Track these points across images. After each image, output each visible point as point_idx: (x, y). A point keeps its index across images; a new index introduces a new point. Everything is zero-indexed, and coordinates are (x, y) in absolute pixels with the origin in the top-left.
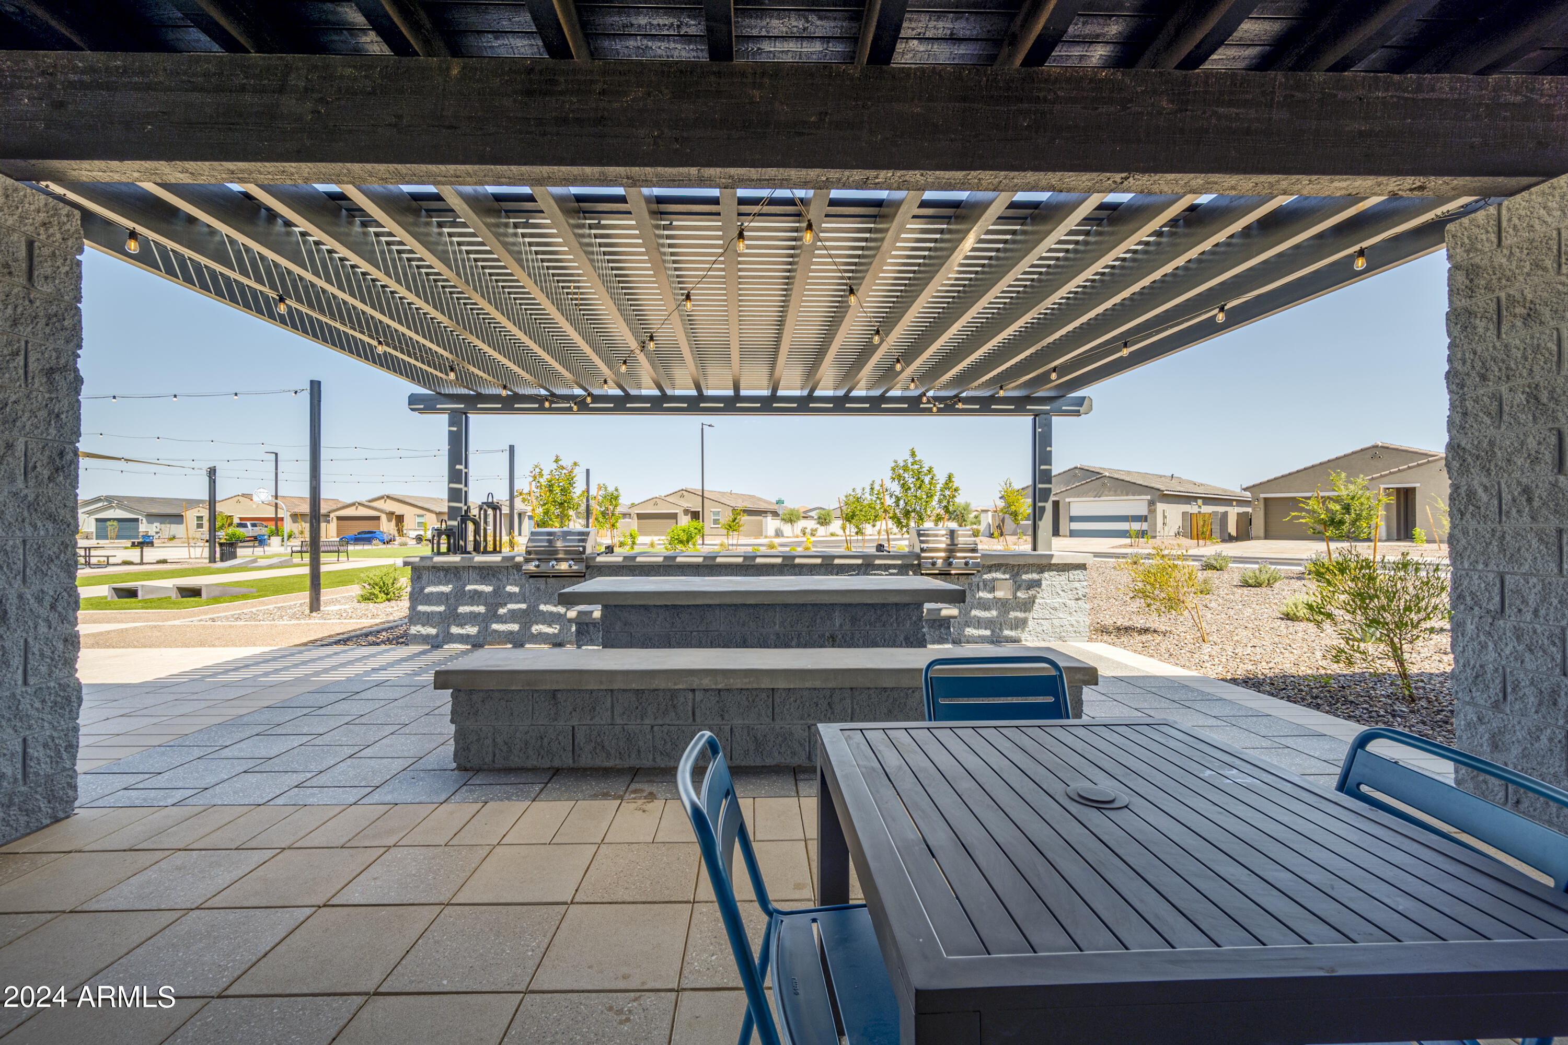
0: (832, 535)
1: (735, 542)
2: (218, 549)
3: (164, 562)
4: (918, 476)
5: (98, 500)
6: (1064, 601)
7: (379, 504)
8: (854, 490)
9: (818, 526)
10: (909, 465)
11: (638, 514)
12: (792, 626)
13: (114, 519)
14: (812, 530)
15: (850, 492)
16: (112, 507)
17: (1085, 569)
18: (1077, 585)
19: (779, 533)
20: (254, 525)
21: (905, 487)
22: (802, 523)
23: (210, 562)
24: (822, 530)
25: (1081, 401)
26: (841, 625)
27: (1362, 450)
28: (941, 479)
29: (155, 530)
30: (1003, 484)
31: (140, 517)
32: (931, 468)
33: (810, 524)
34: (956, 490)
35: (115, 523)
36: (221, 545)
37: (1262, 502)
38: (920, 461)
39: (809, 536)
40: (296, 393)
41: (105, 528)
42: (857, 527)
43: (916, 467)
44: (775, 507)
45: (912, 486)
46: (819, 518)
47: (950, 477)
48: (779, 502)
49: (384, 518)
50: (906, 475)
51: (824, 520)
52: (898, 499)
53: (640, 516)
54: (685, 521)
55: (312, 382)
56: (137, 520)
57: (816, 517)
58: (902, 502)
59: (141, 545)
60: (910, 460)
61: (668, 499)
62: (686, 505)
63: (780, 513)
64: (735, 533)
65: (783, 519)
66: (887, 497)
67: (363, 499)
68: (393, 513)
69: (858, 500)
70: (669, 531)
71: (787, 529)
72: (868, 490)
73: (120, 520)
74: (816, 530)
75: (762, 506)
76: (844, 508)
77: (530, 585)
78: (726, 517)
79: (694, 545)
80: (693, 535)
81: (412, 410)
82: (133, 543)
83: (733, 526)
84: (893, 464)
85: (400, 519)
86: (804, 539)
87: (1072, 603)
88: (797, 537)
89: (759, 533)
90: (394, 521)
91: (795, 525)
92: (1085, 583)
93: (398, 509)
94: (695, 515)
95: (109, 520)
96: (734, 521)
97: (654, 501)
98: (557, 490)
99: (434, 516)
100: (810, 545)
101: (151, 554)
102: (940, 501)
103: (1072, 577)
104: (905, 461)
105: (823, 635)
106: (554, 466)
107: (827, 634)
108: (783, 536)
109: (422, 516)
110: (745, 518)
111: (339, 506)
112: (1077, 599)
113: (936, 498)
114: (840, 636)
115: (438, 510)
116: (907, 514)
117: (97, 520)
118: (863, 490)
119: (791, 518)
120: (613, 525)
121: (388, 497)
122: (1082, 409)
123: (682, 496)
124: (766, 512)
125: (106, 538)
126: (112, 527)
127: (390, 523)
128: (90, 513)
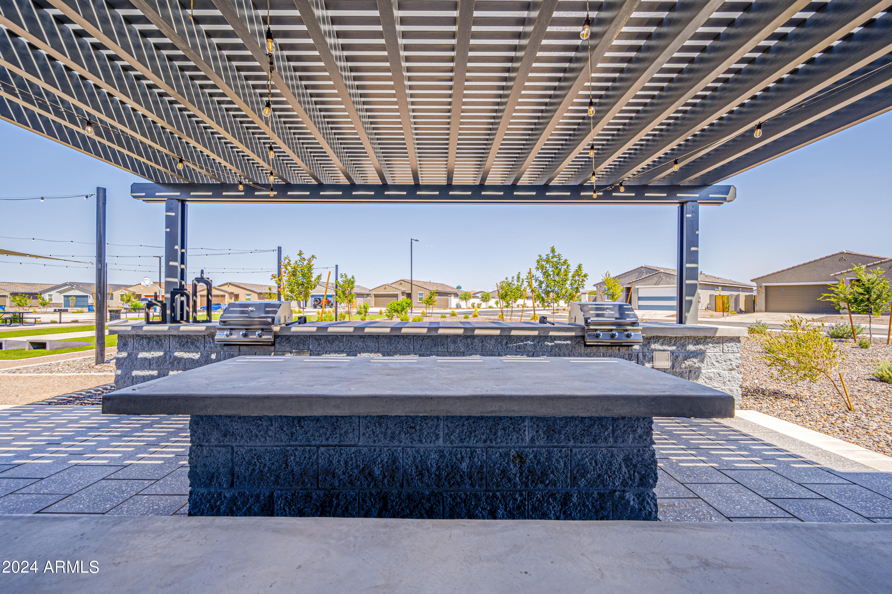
0: (490, 307)
1: (431, 311)
3: (76, 322)
4: (556, 266)
5: (65, 285)
6: (718, 371)
7: (225, 288)
8: (507, 278)
9: (482, 302)
10: (550, 258)
11: (374, 294)
12: (462, 441)
13: (74, 296)
14: (478, 304)
15: (504, 280)
16: (73, 289)
17: (739, 342)
18: (731, 356)
19: (458, 306)
21: (546, 274)
22: (472, 300)
24: (484, 305)
25: (727, 189)
26: (532, 440)
27: (832, 255)
28: (573, 269)
30: (604, 275)
31: (89, 295)
32: (566, 260)
33: (477, 301)
34: (585, 276)
35: (74, 298)
36: (110, 311)
37: (764, 288)
38: (559, 255)
39: (476, 308)
40: (87, 197)
41: (69, 301)
42: (507, 302)
43: (555, 259)
44: (456, 291)
45: (551, 273)
46: (482, 297)
47: (580, 267)
48: (459, 288)
49: (227, 296)
50: (548, 266)
51: (485, 298)
52: (541, 283)
53: (376, 296)
54: (402, 299)
55: (98, 189)
56: (87, 296)
57: (480, 297)
58: (544, 285)
60: (551, 255)
61: (393, 286)
62: (403, 289)
63: (459, 294)
64: (431, 306)
65: (461, 298)
66: (534, 281)
68: (232, 293)
69: (509, 284)
70: (389, 304)
71: (463, 304)
72: (515, 278)
73: (77, 296)
74: (480, 304)
75: (448, 290)
76: (500, 291)
77: (224, 353)
78: (426, 295)
79: (406, 313)
80: (405, 307)
81: (134, 197)
83: (429, 302)
84: (538, 258)
85: (237, 297)
86: (473, 310)
87: (726, 373)
88: (469, 308)
89: (447, 306)
90: (233, 298)
91: (468, 301)
92: (739, 355)
93: (236, 290)
94: (409, 296)
95: (71, 296)
96: (430, 298)
97: (385, 287)
98: (299, 274)
99: (256, 295)
100: (477, 314)
102: (571, 284)
103: (726, 348)
104: (547, 255)
105: (507, 454)
106: (298, 258)
107: (513, 452)
108: (461, 308)
109: (250, 295)
110: (436, 298)
112: (730, 370)
113: (569, 282)
114: (531, 456)
115: (259, 291)
116: (547, 293)
117: (65, 296)
118: (513, 278)
119: (466, 297)
120: (350, 301)
121: (230, 284)
122: (728, 197)
123: (401, 284)
124: (450, 294)
125: (69, 306)
126: (72, 301)
127: (231, 298)
128: (60, 292)
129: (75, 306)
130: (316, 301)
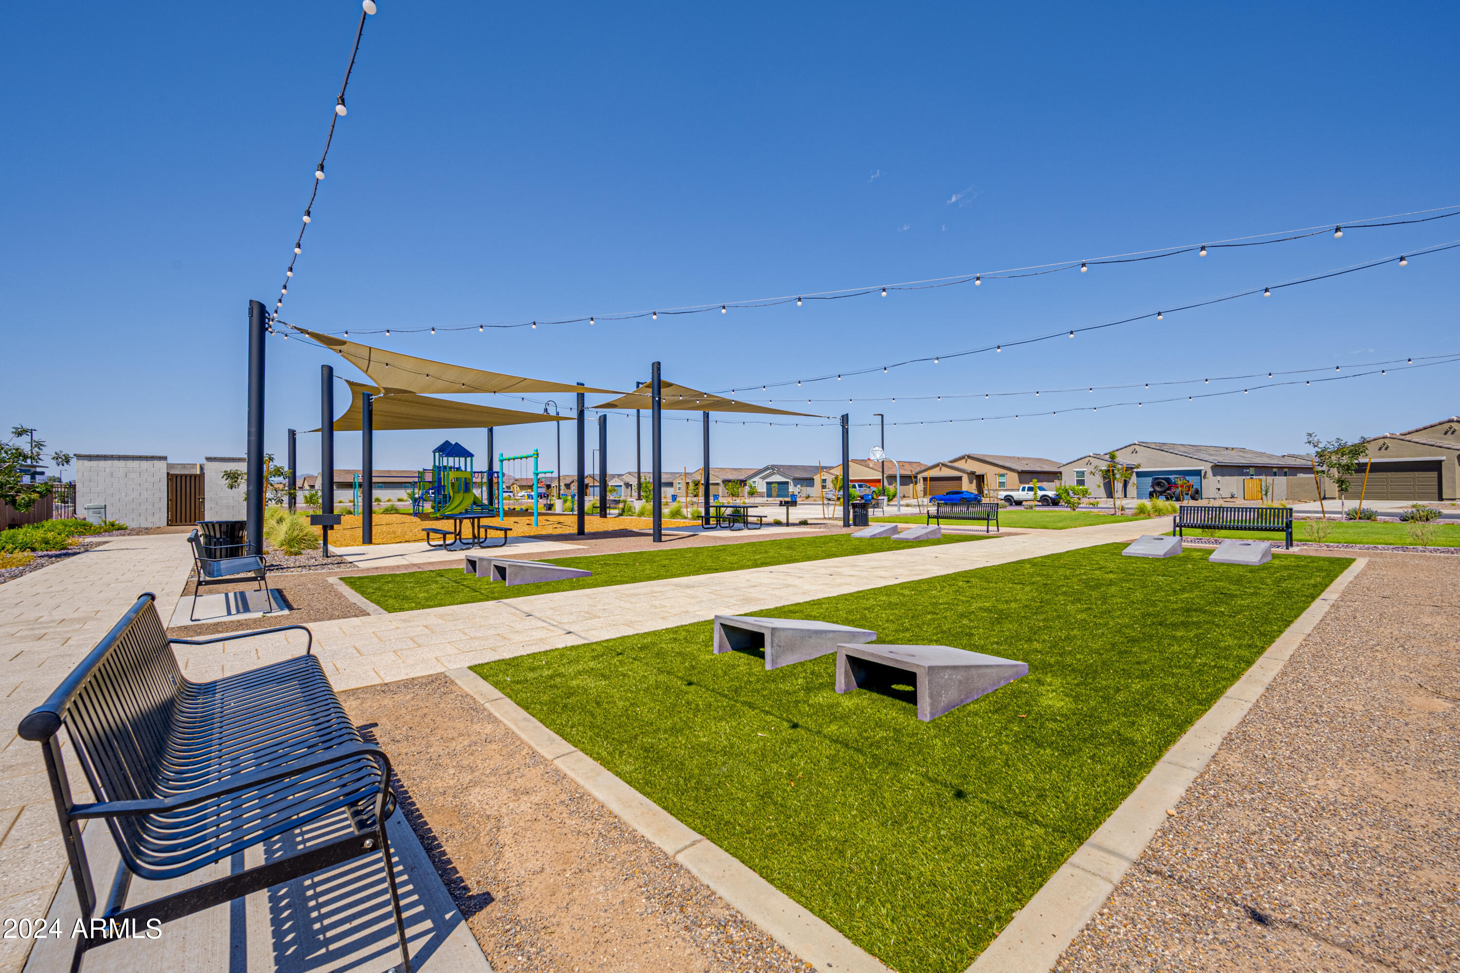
2: (851, 511)
3: (805, 523)
5: (767, 468)
7: (960, 464)
13: (776, 483)
16: (774, 473)
20: (860, 486)
23: (845, 526)
29: (798, 490)
31: (790, 480)
35: (776, 485)
41: (772, 489)
49: (965, 477)
56: (787, 483)
59: (787, 504)
67: (945, 460)
68: (973, 473)
73: (779, 483)
82: (781, 502)
85: (980, 479)
90: (975, 481)
93: (979, 468)
95: (773, 483)
99: (1016, 475)
101: (797, 513)
109: (1003, 475)
111: (923, 468)
115: (1020, 468)
117: (768, 483)
121: (969, 457)
126: (775, 489)
127: (971, 482)
128: (763, 478)
129: (778, 496)
130: (1159, 484)
